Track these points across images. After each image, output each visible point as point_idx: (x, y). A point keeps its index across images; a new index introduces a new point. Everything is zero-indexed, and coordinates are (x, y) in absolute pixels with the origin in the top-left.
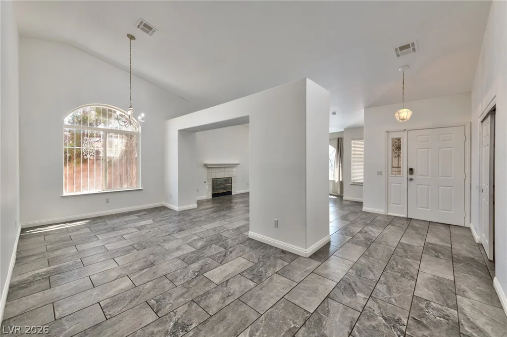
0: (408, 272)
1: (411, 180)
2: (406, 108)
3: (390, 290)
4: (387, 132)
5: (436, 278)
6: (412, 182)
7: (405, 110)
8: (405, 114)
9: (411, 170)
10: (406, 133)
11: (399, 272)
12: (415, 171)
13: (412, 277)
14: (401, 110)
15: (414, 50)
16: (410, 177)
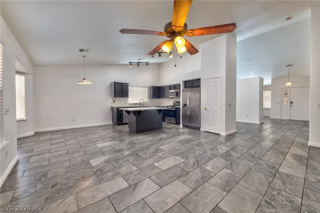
1: (292, 106)
2: (290, 82)
4: (282, 88)
6: (292, 107)
7: (289, 83)
8: (289, 84)
9: (292, 103)
10: (289, 89)
12: (293, 103)
14: (288, 83)
15: (292, 66)
16: (291, 105)
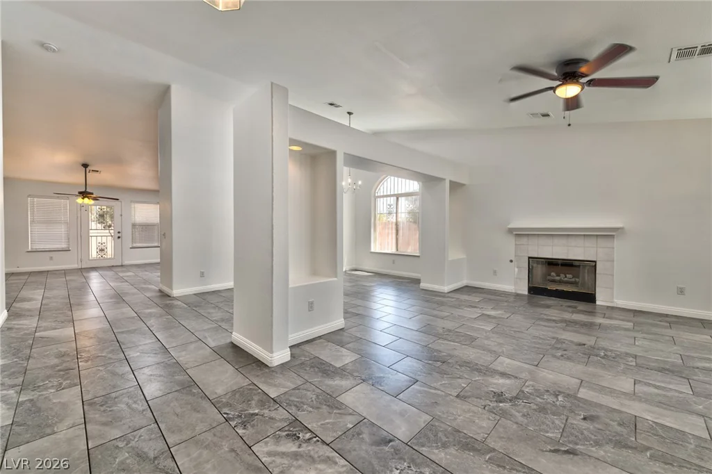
0: (102, 409)
3: (111, 373)
5: (48, 431)
11: (115, 398)
13: (91, 404)
